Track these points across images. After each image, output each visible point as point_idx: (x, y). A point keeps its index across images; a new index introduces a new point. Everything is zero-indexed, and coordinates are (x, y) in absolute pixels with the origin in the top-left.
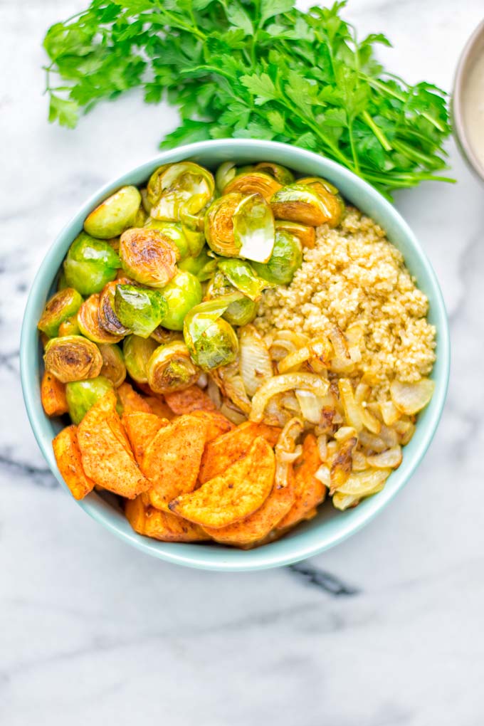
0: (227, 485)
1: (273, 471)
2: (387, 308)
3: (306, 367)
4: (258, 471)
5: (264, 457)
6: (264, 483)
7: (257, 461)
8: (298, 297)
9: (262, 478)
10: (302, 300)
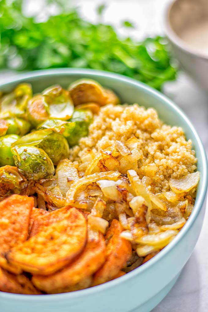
0: (50, 237)
1: (85, 229)
2: (154, 135)
3: (103, 167)
4: (74, 228)
5: (77, 220)
6: (78, 236)
7: (72, 222)
8: (93, 139)
9: (77, 233)
10: (96, 140)
